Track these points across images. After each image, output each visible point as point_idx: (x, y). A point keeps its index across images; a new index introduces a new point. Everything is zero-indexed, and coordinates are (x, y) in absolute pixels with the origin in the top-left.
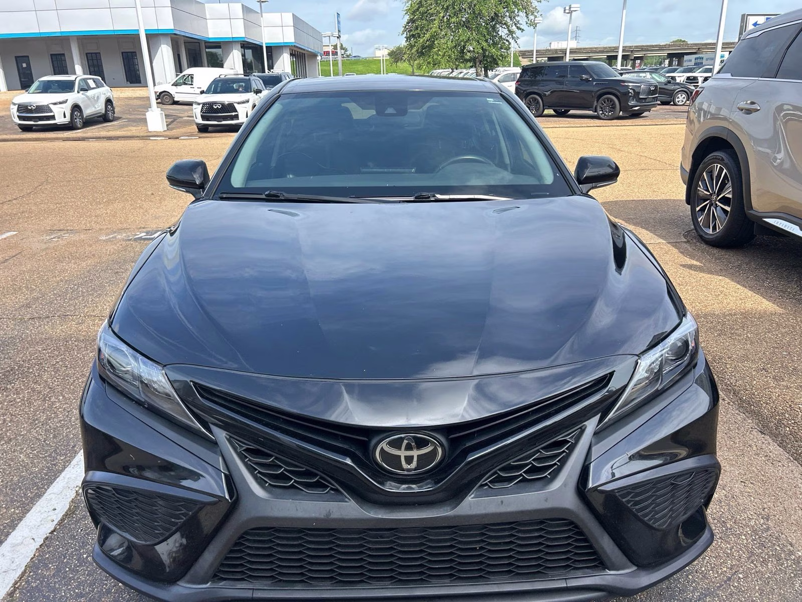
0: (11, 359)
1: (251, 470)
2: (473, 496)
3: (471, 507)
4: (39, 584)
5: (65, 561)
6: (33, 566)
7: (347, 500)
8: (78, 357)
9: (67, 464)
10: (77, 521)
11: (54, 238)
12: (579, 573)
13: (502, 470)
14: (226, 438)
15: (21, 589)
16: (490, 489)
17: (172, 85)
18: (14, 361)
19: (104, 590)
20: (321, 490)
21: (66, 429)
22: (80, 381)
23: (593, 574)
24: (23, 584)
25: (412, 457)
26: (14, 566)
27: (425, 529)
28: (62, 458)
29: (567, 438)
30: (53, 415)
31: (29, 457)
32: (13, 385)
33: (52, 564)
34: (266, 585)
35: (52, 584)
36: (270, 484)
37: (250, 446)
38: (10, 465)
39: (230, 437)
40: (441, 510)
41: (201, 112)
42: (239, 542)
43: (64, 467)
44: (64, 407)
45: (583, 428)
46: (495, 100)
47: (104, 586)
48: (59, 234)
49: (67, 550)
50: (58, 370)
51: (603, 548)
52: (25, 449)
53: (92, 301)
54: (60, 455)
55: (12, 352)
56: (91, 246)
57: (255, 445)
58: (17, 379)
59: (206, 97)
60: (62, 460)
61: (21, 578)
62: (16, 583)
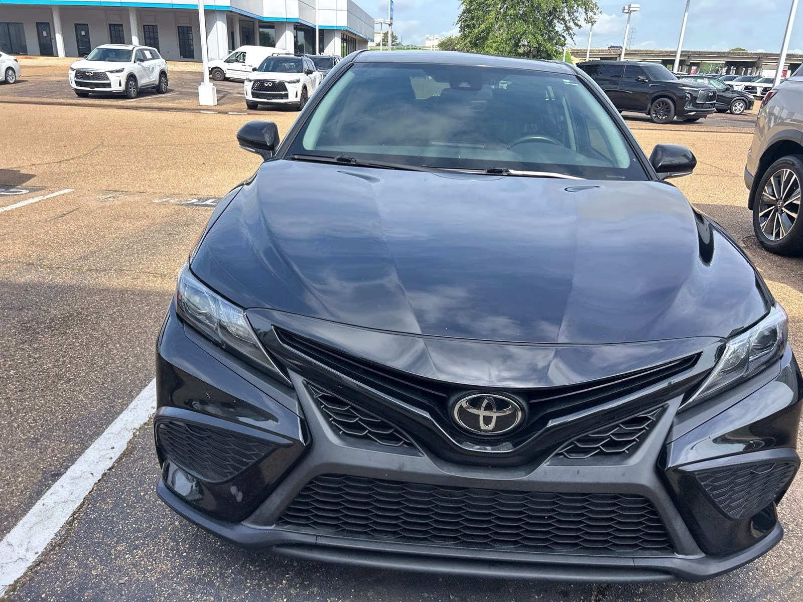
0: (70, 305)
1: (326, 416)
2: (548, 463)
3: (546, 474)
4: (97, 516)
5: (123, 496)
6: (91, 499)
7: (420, 454)
8: (134, 309)
9: (125, 407)
10: (135, 461)
11: (109, 198)
12: (647, 554)
13: (579, 441)
14: (303, 383)
15: (79, 519)
16: (566, 459)
17: (224, 62)
18: (73, 308)
19: (161, 527)
20: (395, 442)
21: (123, 375)
22: (136, 331)
23: (662, 555)
24: (82, 514)
25: (491, 418)
26: (72, 497)
27: (496, 491)
28: (120, 401)
29: (648, 415)
30: (110, 361)
31: (88, 397)
32: (72, 329)
33: (110, 498)
34: (330, 533)
35: (110, 517)
36: (344, 432)
37: (328, 393)
38: (69, 403)
39: (308, 383)
40: (515, 474)
41: (252, 89)
42: (308, 488)
43: (122, 410)
44: (121, 354)
45: (665, 406)
46: (571, 81)
47: (161, 524)
48: (115, 194)
49: (125, 487)
50: (115, 320)
51: (675, 530)
52: (84, 390)
53: (146, 259)
54: (118, 398)
55: (71, 299)
56: (145, 207)
57: (332, 393)
58: (76, 325)
59: (258, 75)
60: (120, 403)
61: (79, 510)
62: (74, 513)
